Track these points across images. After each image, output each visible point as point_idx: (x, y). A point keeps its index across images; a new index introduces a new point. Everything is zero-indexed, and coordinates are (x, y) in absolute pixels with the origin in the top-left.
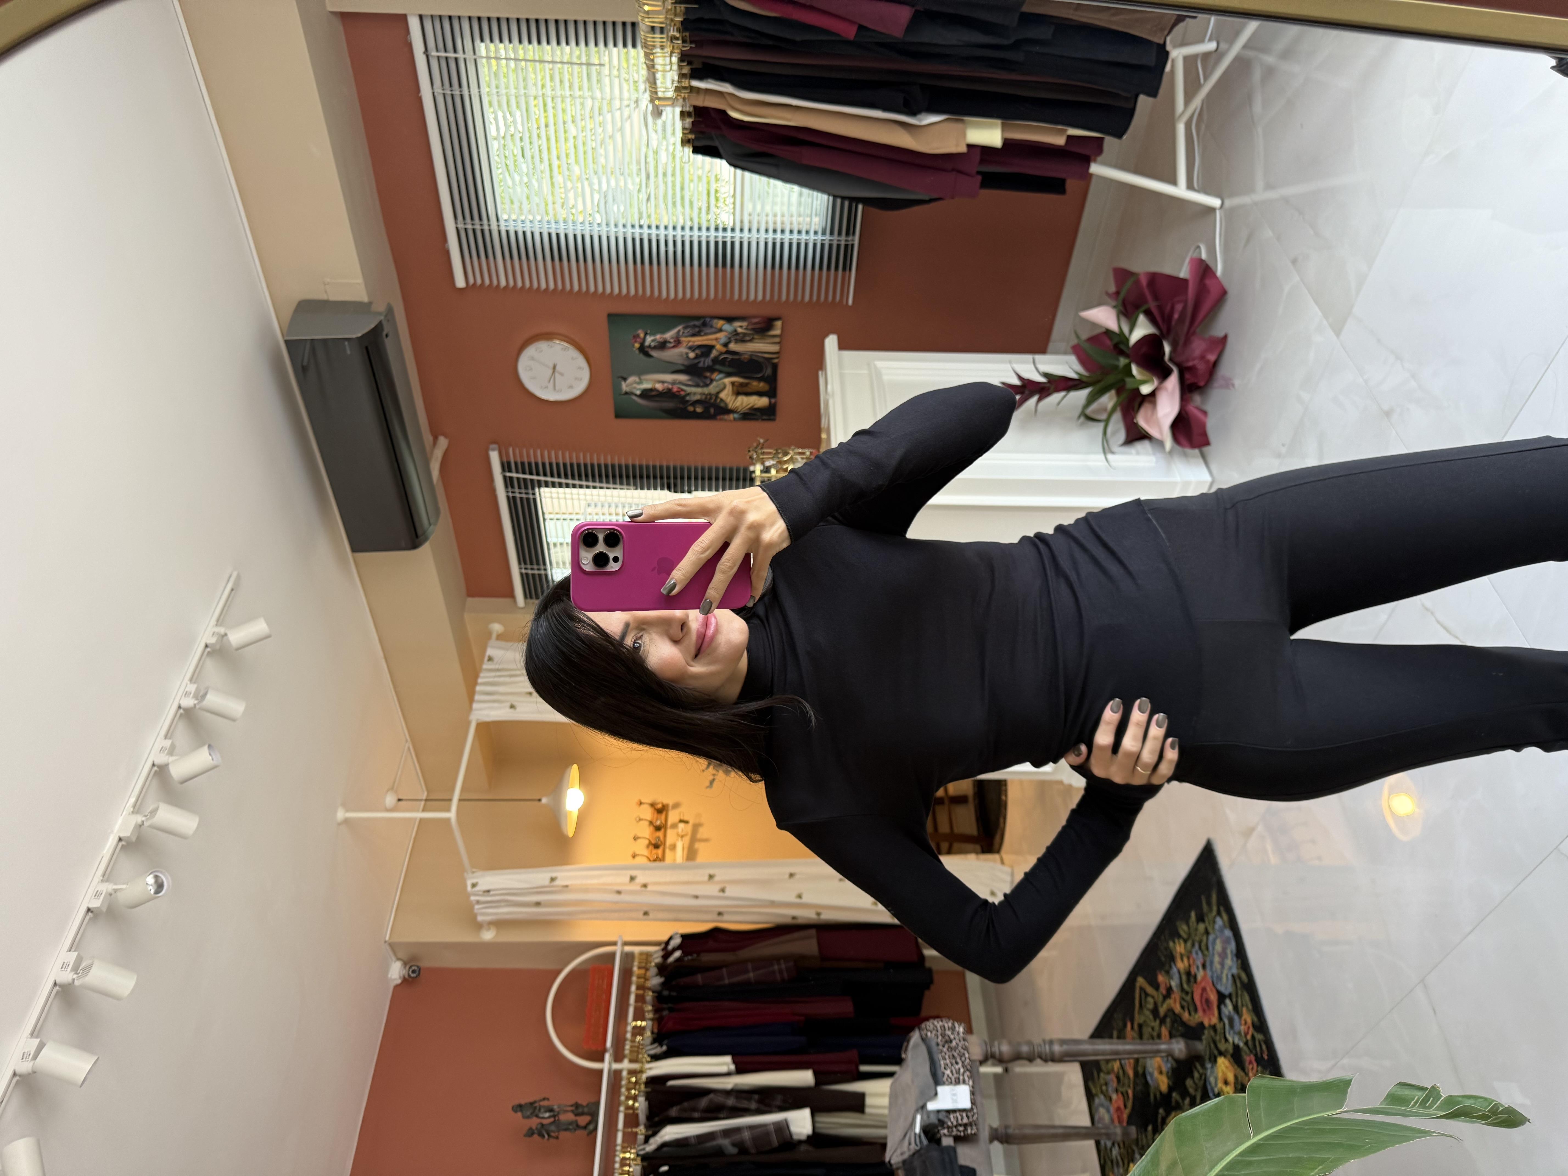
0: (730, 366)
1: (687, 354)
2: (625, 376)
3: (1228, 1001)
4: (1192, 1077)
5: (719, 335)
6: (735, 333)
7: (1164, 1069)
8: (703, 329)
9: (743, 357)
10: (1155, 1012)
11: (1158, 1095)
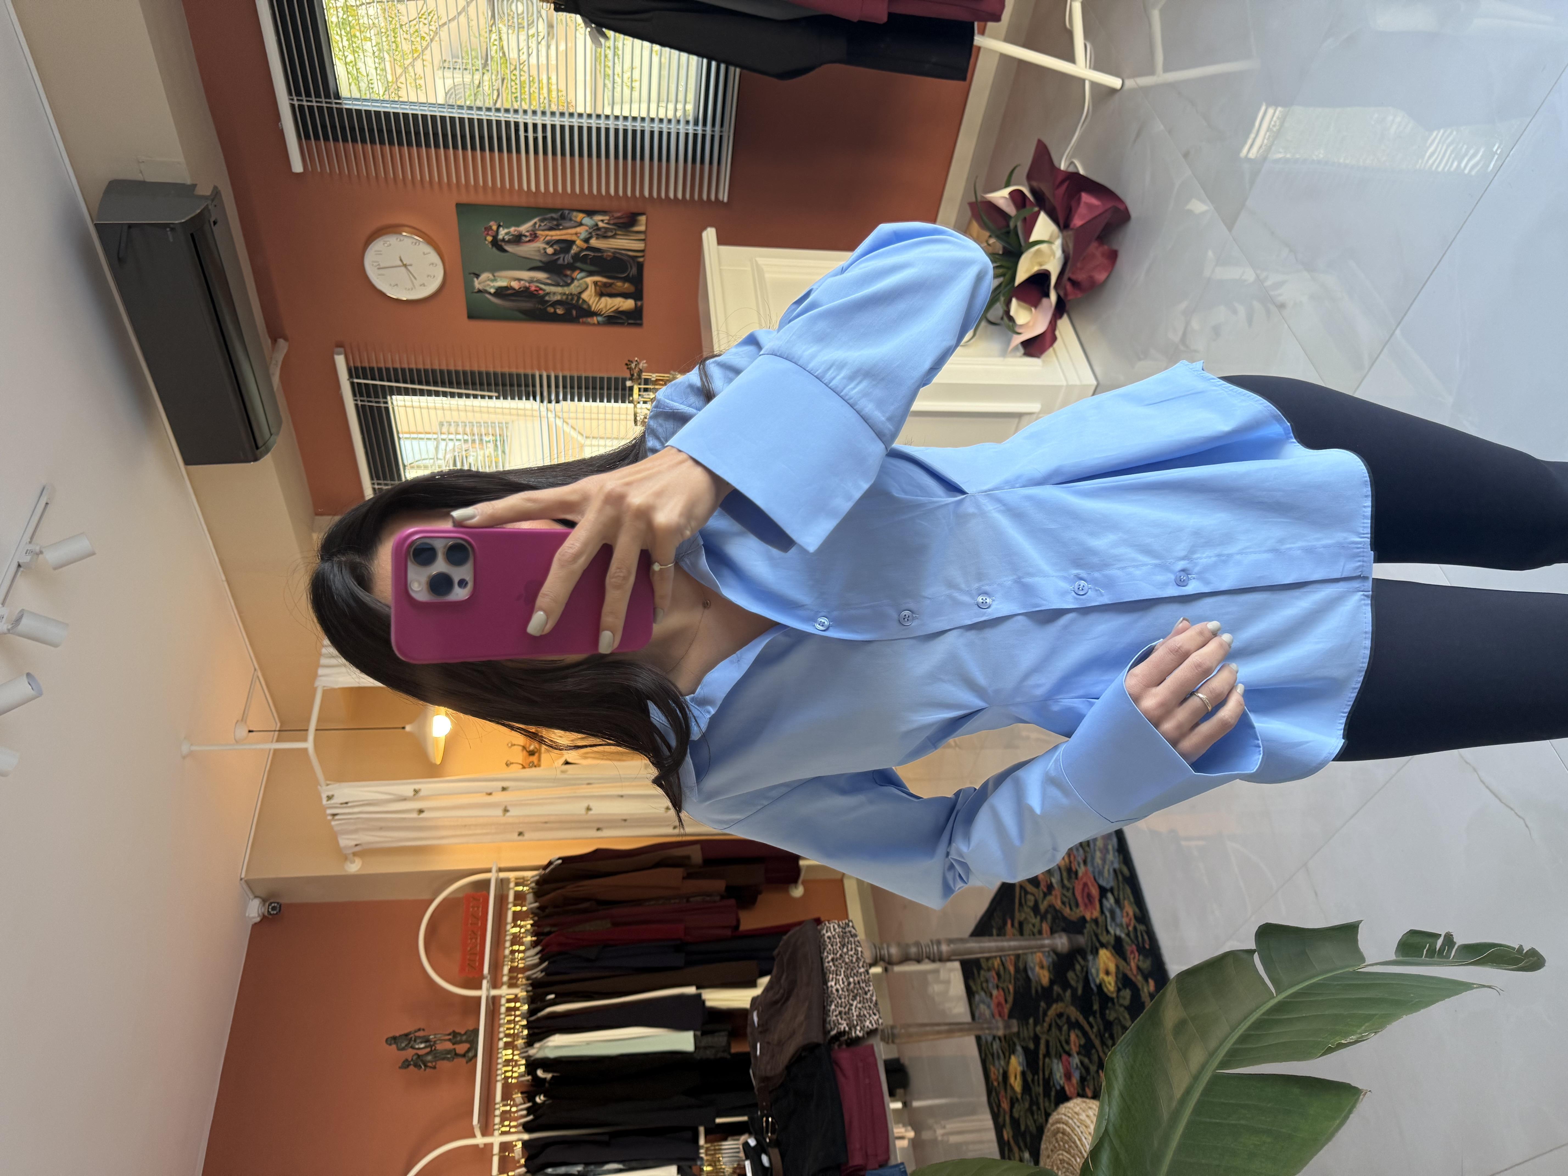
0: (591, 264)
1: (545, 249)
2: (477, 272)
3: (1109, 895)
4: (1074, 970)
5: (578, 229)
6: (596, 228)
7: (1045, 963)
8: (561, 222)
9: (605, 254)
10: (1036, 909)
11: (1039, 989)
